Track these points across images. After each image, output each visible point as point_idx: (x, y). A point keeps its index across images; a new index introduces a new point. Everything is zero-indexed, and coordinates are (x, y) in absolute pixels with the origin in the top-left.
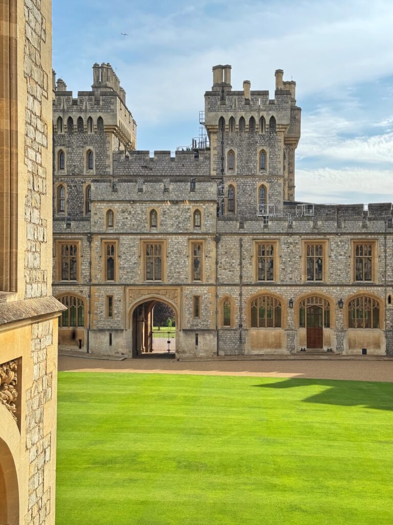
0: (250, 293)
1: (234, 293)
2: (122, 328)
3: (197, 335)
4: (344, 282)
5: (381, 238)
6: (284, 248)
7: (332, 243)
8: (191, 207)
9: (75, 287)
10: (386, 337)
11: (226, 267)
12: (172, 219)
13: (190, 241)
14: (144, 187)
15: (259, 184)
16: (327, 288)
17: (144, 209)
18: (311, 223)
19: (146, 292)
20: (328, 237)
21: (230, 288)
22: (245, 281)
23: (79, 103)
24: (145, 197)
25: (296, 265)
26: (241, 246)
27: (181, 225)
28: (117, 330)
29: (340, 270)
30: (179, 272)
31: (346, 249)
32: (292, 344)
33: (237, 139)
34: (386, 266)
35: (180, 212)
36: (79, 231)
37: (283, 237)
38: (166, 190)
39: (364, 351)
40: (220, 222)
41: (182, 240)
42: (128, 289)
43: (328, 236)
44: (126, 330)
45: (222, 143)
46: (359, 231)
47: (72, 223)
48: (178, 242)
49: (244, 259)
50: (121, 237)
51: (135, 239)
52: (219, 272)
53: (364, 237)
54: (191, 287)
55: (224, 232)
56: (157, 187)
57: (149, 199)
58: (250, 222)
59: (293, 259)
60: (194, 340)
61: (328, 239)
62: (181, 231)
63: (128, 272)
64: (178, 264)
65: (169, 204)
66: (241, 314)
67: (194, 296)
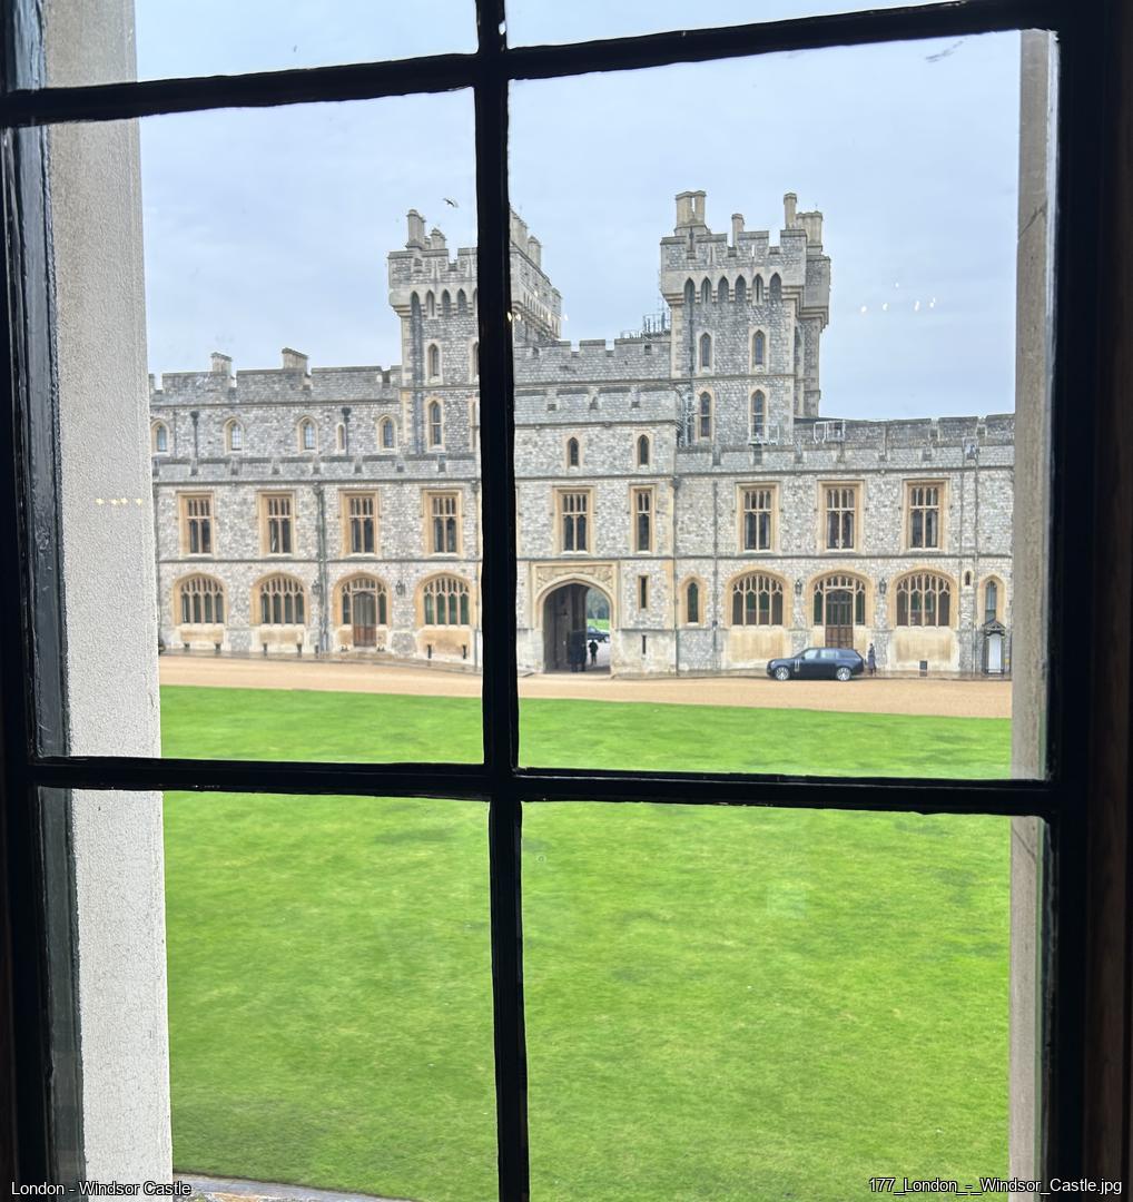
0: (731, 570)
1: (704, 571)
2: (526, 627)
3: (644, 637)
4: (890, 551)
5: (955, 477)
6: (787, 496)
7: (870, 486)
9: (454, 564)
10: (961, 641)
11: (690, 529)
12: (603, 452)
13: (633, 487)
14: (558, 402)
15: (752, 390)
16: (861, 561)
17: (558, 438)
18: (834, 454)
19: (563, 571)
20: (863, 476)
21: (698, 562)
22: (722, 550)
23: (458, 268)
24: (559, 418)
25: (809, 523)
26: (716, 494)
27: (617, 463)
29: (883, 530)
30: (614, 538)
31: (895, 495)
33: (715, 316)
34: (962, 522)
35: (615, 441)
36: (459, 476)
37: (787, 478)
38: (593, 406)
39: (924, 665)
40: (682, 455)
41: (618, 487)
42: (534, 567)
44: (532, 629)
45: (691, 322)
46: (917, 466)
47: (448, 463)
48: (613, 491)
49: (720, 515)
51: (544, 486)
52: (680, 537)
53: (925, 475)
54: (634, 562)
55: (687, 471)
56: (578, 401)
57: (566, 421)
58: (730, 454)
59: (804, 514)
60: (641, 645)
61: (864, 480)
62: (617, 473)
63: (534, 539)
64: (613, 524)
65: (598, 428)
66: (716, 604)
67: (640, 577)
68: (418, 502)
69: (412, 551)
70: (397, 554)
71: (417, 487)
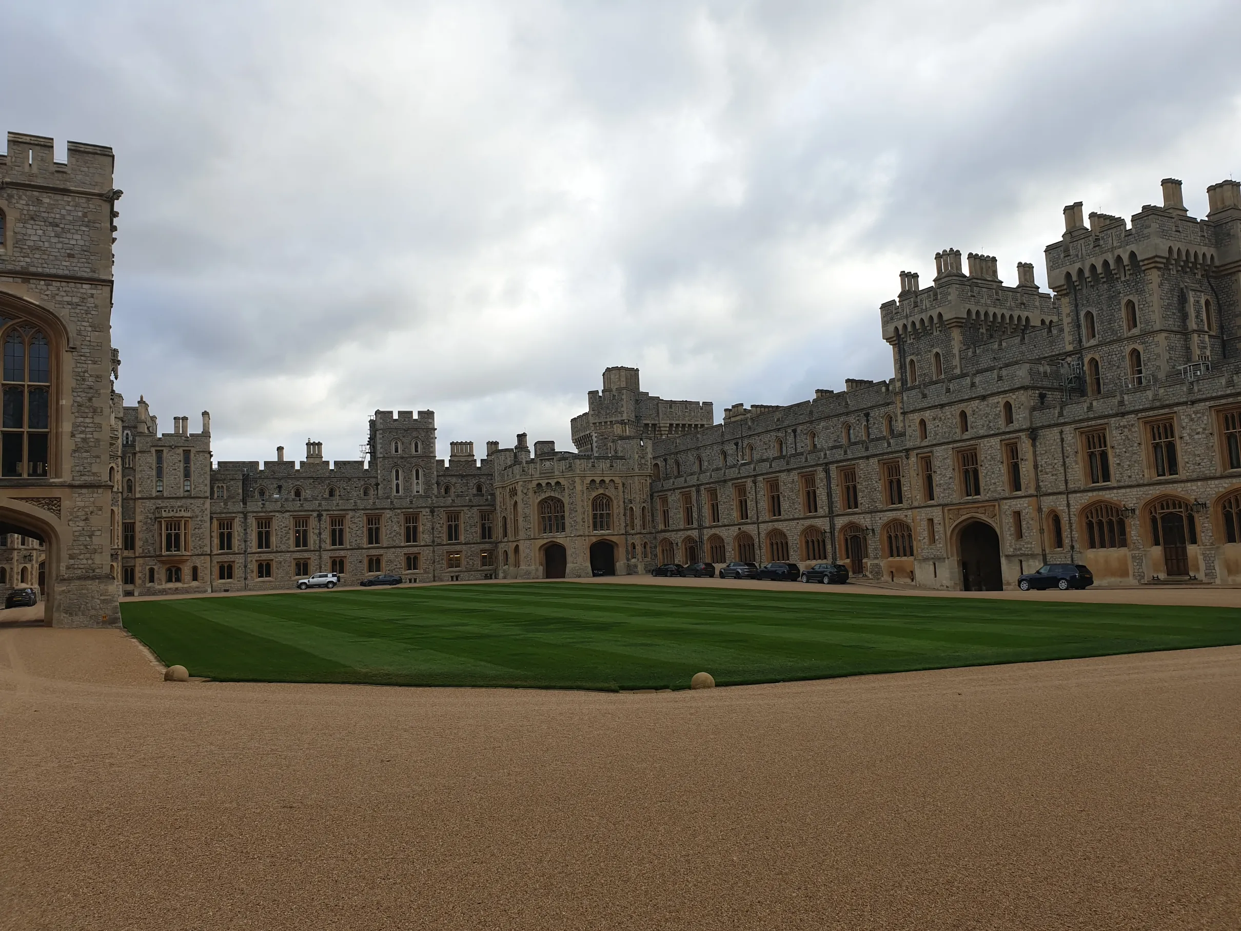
0: (1079, 501)
1: (1059, 503)
2: (945, 556)
3: (1021, 561)
4: (1208, 473)
6: (1116, 435)
7: (1182, 417)
8: (1000, 400)
9: (901, 512)
11: (1048, 470)
12: (982, 419)
13: (1003, 442)
14: (951, 386)
16: (1183, 485)
17: (953, 413)
18: (1150, 394)
19: (964, 512)
21: (1055, 497)
22: (1071, 486)
24: (953, 398)
25: (1135, 456)
26: (1062, 440)
27: (991, 424)
28: (940, 559)
29: (1199, 455)
30: (995, 483)
31: (1205, 422)
32: (1141, 570)
33: (1094, 296)
35: (989, 408)
36: (898, 449)
37: (1114, 419)
38: (973, 385)
40: (1035, 412)
41: (994, 443)
42: (946, 510)
43: (1175, 408)
44: (948, 558)
45: (1076, 306)
46: (1222, 393)
48: (991, 446)
49: (1067, 457)
50: (934, 448)
51: (947, 449)
52: (1040, 477)
53: (1231, 400)
54: (1009, 501)
55: (1041, 424)
56: (963, 383)
57: (957, 399)
58: (1070, 406)
59: (1130, 449)
60: (1018, 568)
61: (1176, 412)
62: (992, 432)
63: (944, 489)
64: (993, 473)
65: (977, 401)
66: (1071, 532)
67: (1015, 512)
68: (878, 470)
69: (877, 505)
70: (869, 507)
71: (876, 459)
